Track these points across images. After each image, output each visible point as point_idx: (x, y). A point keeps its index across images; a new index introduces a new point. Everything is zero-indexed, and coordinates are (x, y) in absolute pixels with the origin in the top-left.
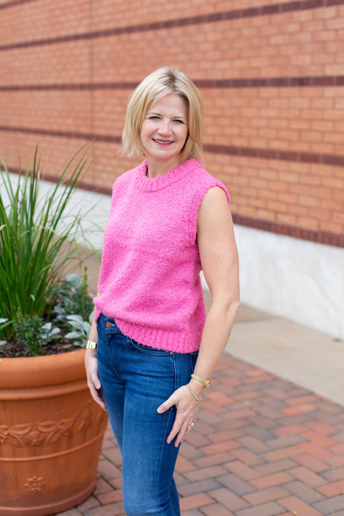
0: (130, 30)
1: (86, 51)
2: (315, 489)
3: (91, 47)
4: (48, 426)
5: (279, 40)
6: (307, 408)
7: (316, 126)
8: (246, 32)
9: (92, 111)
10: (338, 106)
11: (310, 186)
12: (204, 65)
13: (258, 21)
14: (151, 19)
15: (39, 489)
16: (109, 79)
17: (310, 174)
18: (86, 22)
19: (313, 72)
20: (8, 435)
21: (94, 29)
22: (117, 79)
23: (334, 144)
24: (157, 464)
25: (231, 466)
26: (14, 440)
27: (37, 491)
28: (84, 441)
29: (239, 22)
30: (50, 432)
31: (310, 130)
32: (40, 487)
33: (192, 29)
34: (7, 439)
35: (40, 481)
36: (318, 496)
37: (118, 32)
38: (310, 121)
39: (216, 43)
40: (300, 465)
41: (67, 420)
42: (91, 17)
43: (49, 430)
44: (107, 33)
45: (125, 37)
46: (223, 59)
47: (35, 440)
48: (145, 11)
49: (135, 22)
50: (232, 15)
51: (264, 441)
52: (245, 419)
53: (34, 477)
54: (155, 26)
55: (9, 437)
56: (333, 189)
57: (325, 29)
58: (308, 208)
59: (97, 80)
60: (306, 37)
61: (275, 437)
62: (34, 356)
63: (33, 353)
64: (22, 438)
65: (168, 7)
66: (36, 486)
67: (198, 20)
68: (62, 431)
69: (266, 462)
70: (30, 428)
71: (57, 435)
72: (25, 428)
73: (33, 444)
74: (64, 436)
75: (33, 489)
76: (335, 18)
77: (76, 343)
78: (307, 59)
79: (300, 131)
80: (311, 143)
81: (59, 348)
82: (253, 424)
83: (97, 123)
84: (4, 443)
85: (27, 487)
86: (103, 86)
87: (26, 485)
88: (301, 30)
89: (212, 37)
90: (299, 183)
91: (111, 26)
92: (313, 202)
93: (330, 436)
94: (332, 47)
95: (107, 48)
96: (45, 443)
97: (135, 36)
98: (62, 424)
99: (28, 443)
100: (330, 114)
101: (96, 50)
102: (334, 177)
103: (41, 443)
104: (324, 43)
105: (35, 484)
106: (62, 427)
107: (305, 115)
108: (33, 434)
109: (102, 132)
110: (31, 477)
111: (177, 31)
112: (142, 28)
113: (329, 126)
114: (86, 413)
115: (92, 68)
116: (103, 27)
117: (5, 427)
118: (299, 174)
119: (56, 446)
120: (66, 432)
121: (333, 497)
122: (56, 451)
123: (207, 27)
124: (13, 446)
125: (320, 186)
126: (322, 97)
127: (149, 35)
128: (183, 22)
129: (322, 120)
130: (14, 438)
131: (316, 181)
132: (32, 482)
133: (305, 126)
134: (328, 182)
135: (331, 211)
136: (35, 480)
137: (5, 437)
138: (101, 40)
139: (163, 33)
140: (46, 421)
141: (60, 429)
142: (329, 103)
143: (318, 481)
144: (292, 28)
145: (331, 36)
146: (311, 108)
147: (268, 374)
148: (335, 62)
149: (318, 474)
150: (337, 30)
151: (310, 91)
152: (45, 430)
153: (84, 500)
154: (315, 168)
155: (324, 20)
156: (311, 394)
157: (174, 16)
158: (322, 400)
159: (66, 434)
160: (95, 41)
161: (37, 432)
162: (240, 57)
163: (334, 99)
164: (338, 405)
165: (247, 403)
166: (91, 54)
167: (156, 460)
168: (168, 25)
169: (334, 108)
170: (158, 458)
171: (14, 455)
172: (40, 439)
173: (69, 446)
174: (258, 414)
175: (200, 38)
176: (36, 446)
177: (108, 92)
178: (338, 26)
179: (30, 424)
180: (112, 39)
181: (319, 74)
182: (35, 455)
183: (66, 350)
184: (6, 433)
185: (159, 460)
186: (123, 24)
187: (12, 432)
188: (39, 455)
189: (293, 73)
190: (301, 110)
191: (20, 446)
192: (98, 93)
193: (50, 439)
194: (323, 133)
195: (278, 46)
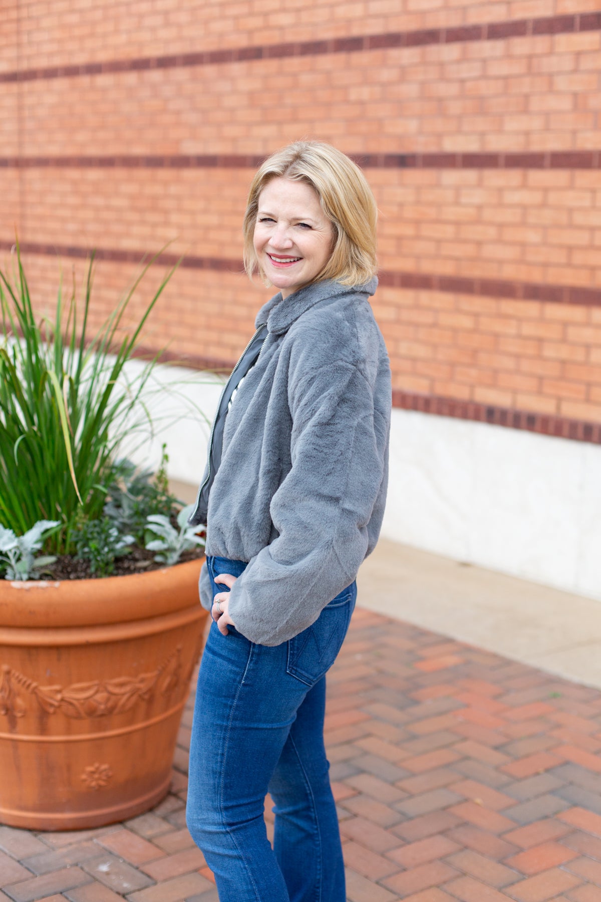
0: (93, 69)
1: (10, 102)
2: (497, 768)
3: (20, 95)
4: (122, 685)
5: (365, 93)
6: (451, 660)
7: (427, 230)
8: (306, 79)
9: (22, 204)
10: (464, 200)
11: (416, 325)
12: (231, 131)
13: (326, 61)
14: (134, 54)
15: (102, 783)
16: (54, 150)
17: (417, 307)
18: (11, 53)
19: (421, 146)
20: (62, 700)
21: (24, 66)
22: (70, 151)
23: (457, 259)
24: (219, 760)
25: (364, 744)
26: (70, 707)
27: (100, 786)
28: (166, 708)
29: (294, 63)
30: (123, 694)
31: (418, 237)
32: (104, 780)
33: (209, 71)
34: (59, 707)
35: (105, 770)
36: (505, 778)
37: (71, 72)
38: (417, 223)
39: (251, 95)
40: (465, 739)
41: (148, 675)
42: (19, 45)
43: (123, 690)
44: (50, 74)
45: (84, 81)
46: (265, 122)
47: (102, 707)
48: (123, 38)
49: (103, 57)
50: (282, 51)
51: (402, 708)
52: (362, 679)
53: (96, 765)
54: (140, 65)
55: (63, 704)
56: (455, 330)
57: (443, 79)
58: (414, 360)
59: (30, 151)
60: (410, 90)
61: (416, 702)
62: (100, 577)
63: (99, 573)
64: (82, 704)
65: (164, 34)
66: (99, 779)
67: (219, 57)
68: (140, 693)
69: (413, 737)
70: (95, 688)
71: (134, 699)
72: (88, 688)
73: (99, 713)
74: (143, 699)
75: (94, 784)
76: (459, 61)
77: (158, 559)
78: (412, 126)
79: (399, 239)
80: (418, 258)
81: (132, 567)
82: (377, 687)
83: (30, 224)
84: (55, 713)
85: (84, 780)
86: (42, 162)
87: (84, 777)
88: (403, 78)
89: (245, 85)
90: (398, 322)
91: (58, 61)
92: (421, 351)
93: (496, 697)
94: (455, 108)
95: (50, 99)
96: (116, 711)
97: (104, 80)
98: (142, 681)
99: (91, 712)
100: (450, 213)
101: (29, 101)
102: (458, 311)
103: (110, 711)
104: (440, 100)
105: (96, 776)
106: (142, 686)
107: (409, 213)
108: (101, 696)
109: (41, 239)
110: (91, 764)
111: (181, 74)
112: (116, 67)
113: (449, 231)
114: (173, 664)
115: (21, 132)
116: (42, 63)
117: (56, 687)
118: (399, 307)
119: (130, 715)
120: (145, 693)
121: (526, 778)
122: (131, 722)
123: (236, 68)
124: (68, 717)
125: (435, 325)
126: (438, 185)
127: (131, 78)
128: (192, 60)
129: (438, 221)
130: (71, 704)
131: (427, 318)
132: (93, 773)
133: (409, 231)
134: (446, 320)
135: (452, 365)
136: (97, 769)
137: (56, 704)
138: (39, 85)
139: (155, 76)
140: (119, 675)
141: (138, 689)
142: (449, 195)
143: (498, 758)
144: (386, 75)
145: (453, 89)
146: (418, 202)
147: (377, 615)
148: (459, 132)
149: (497, 748)
150: (462, 81)
151: (416, 176)
152: (116, 690)
153: (161, 801)
154: (425, 297)
155: (441, 65)
156: (449, 641)
157: (176, 49)
158: (468, 649)
159: (146, 697)
160: (26, 86)
161: (105, 695)
162: (295, 120)
163: (458, 189)
164: (495, 656)
165: (359, 657)
166: (20, 108)
167: (217, 755)
168: (165, 63)
169: (457, 203)
170: (220, 752)
171: (68, 731)
172: (110, 704)
173: (148, 716)
174: (381, 672)
175: (224, 86)
176: (102, 715)
177: (52, 173)
178: (464, 75)
179: (96, 682)
180: (60, 84)
181: (432, 149)
182: (100, 728)
183: (145, 569)
184: (59, 697)
185: (223, 754)
186: (80, 59)
187: (68, 695)
188: (105, 730)
189: (389, 147)
190: (401, 205)
191: (78, 717)
192: (33, 174)
193: (124, 705)
194: (439, 242)
195: (361, 103)
